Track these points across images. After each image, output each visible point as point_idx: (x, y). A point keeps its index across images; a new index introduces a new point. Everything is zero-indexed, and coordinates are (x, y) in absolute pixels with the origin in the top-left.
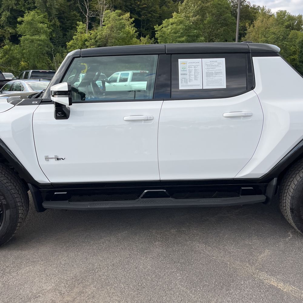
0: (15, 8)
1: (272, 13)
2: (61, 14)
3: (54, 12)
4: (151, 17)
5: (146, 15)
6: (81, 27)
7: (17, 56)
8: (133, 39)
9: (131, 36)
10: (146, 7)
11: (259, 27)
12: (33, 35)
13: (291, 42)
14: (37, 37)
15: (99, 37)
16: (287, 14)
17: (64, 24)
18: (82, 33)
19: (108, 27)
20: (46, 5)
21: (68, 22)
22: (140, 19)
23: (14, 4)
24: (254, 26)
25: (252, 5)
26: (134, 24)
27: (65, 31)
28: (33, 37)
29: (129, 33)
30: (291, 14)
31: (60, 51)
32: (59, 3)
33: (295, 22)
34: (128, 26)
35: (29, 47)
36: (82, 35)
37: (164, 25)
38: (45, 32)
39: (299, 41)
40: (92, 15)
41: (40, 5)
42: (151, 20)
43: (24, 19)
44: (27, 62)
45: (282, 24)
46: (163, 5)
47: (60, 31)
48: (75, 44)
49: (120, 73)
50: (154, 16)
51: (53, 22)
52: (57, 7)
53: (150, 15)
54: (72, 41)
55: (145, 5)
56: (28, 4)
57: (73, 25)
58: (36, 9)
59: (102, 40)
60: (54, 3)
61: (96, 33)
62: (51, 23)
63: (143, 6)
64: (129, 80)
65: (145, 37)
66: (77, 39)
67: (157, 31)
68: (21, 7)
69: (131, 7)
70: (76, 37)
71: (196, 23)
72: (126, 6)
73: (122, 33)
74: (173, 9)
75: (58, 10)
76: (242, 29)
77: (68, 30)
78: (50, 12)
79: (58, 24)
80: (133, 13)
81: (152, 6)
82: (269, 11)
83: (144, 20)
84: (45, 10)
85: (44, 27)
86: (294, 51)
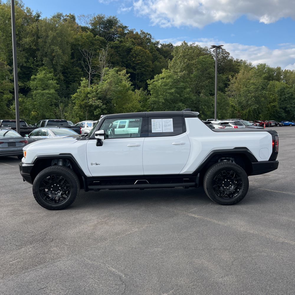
0: (25, 65)
1: (253, 66)
2: (65, 70)
3: (59, 68)
4: (145, 71)
5: (140, 70)
6: (84, 82)
7: (29, 107)
8: (129, 91)
9: (127, 89)
10: (140, 62)
11: (240, 79)
12: (44, 89)
13: (270, 91)
14: (47, 91)
15: (99, 90)
16: (266, 67)
17: (68, 78)
18: (85, 87)
19: (108, 82)
20: (52, 62)
21: (71, 76)
22: (135, 72)
23: (24, 62)
24: (236, 78)
25: (235, 59)
26: (130, 79)
27: (68, 84)
28: (44, 91)
29: (125, 86)
30: (270, 67)
31: (63, 101)
32: (64, 61)
33: (275, 73)
34: (124, 81)
35: (40, 99)
36: (85, 89)
37: (155, 80)
38: (54, 87)
39: (278, 90)
40: (94, 73)
41: (47, 63)
42: (145, 74)
43: (36, 77)
44: (37, 112)
45: (260, 76)
46: (155, 61)
47: (63, 84)
48: (79, 96)
49: (119, 121)
50: (148, 70)
51: (58, 76)
52: (62, 64)
53: (144, 69)
54: (76, 94)
55: (139, 61)
56: (37, 62)
57: (76, 79)
58: (44, 66)
59: (102, 92)
60: (59, 61)
61: (97, 87)
62: (56, 78)
63: (138, 62)
64: (126, 127)
65: (139, 89)
66: (81, 92)
67: (149, 84)
68: (31, 64)
69: (127, 63)
70: (80, 90)
71: (183, 77)
72: (123, 62)
73: (120, 87)
74: (164, 64)
75: (63, 66)
76: (227, 80)
77: (71, 83)
78: (55, 68)
79: (62, 78)
80: (128, 68)
81: (145, 62)
82: (250, 64)
83: (138, 74)
84: (51, 67)
85: (53, 83)
86: (274, 99)
